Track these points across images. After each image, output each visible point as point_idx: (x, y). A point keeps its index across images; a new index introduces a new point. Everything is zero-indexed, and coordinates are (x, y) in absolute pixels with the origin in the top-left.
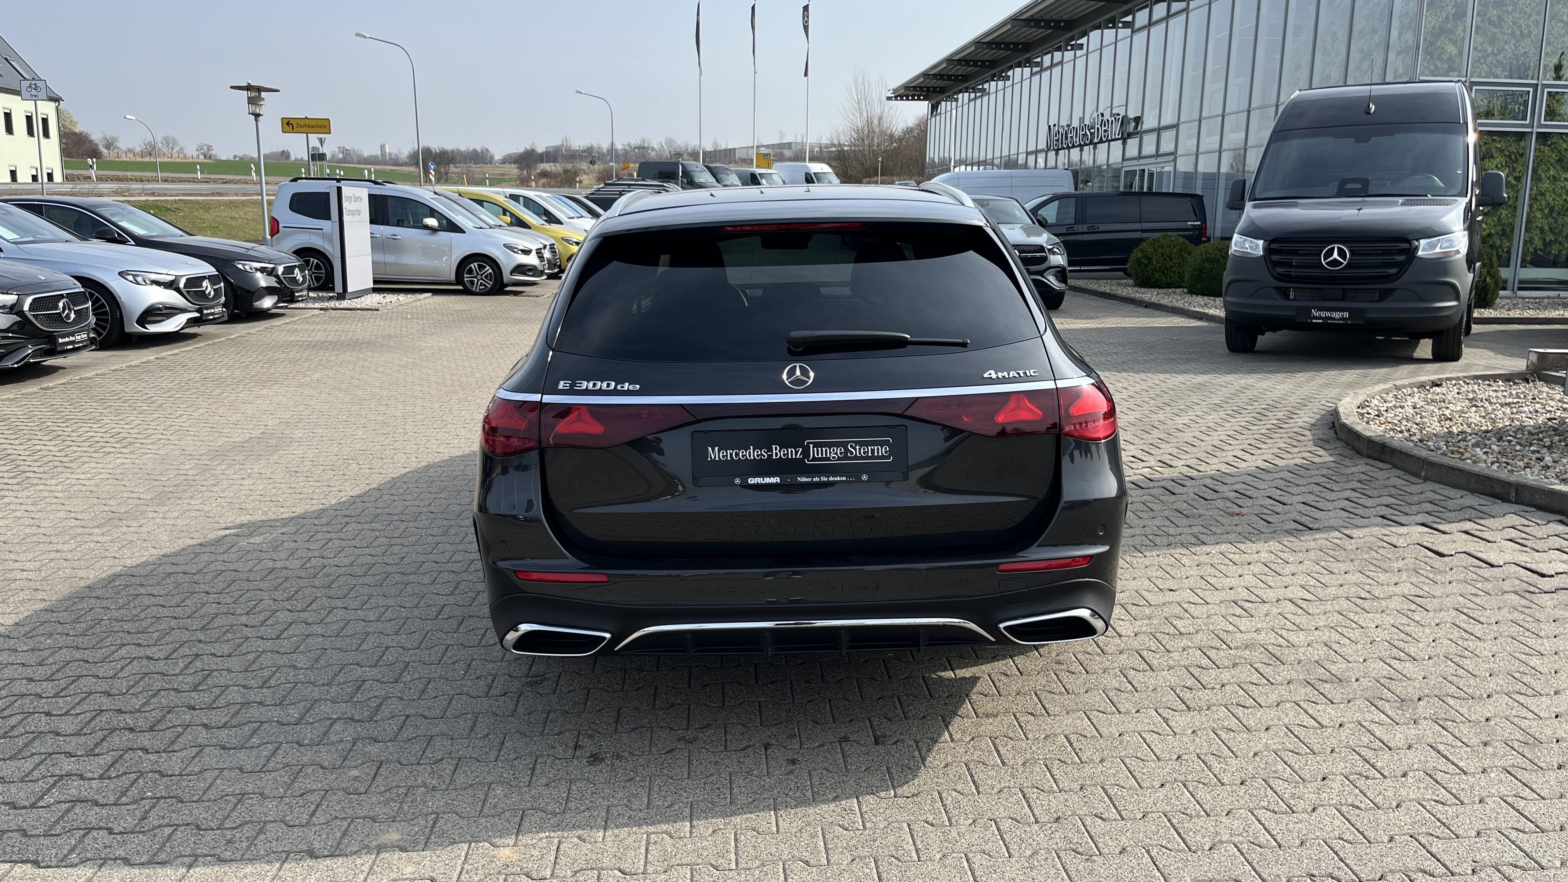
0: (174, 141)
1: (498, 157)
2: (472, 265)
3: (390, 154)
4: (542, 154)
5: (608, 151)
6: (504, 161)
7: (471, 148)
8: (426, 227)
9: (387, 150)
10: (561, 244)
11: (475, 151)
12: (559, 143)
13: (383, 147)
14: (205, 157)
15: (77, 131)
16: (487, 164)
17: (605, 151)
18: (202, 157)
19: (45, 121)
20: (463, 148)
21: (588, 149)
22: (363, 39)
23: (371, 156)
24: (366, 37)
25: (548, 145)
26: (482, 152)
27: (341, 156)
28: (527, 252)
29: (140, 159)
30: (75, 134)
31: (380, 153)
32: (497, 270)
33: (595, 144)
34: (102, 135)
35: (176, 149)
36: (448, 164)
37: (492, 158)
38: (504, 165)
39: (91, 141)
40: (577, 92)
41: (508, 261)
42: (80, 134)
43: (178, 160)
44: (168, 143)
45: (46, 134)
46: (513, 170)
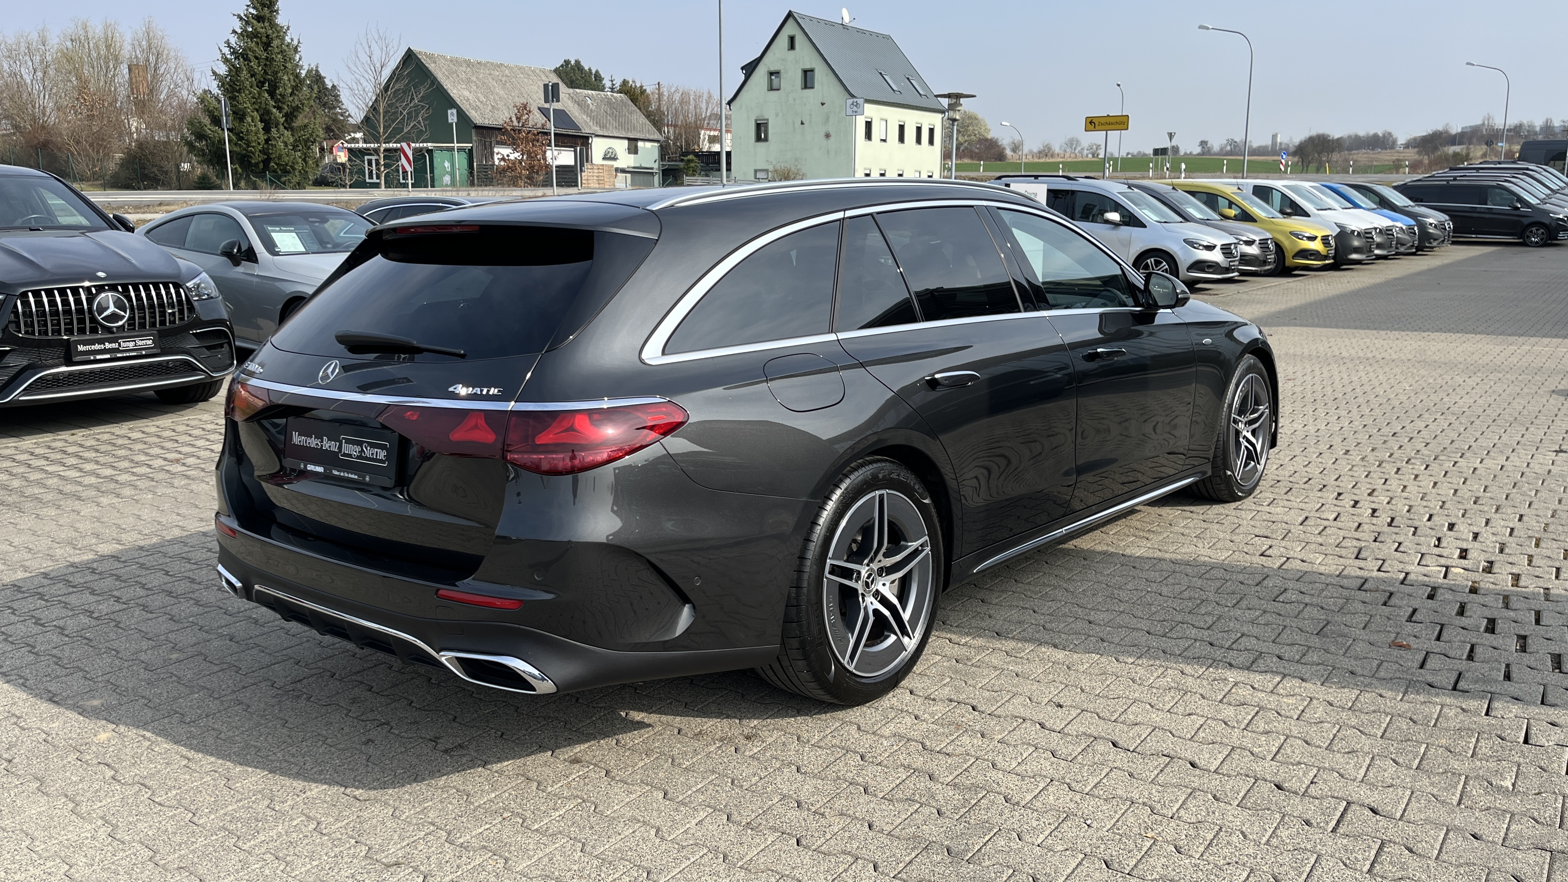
0: (1077, 141)
1: (1401, 140)
2: (1149, 261)
3: (1281, 144)
4: (1456, 135)
5: (1541, 128)
6: (1407, 146)
7: (1372, 133)
8: (1107, 222)
9: (1279, 140)
10: (1288, 238)
11: (1376, 136)
12: (1479, 122)
13: (1274, 137)
14: (1093, 156)
15: (989, 137)
16: (1386, 149)
17: (1538, 129)
18: (1090, 156)
19: (931, 131)
20: (1362, 133)
21: (1516, 127)
22: (1205, 31)
23: (1260, 147)
24: (1208, 28)
25: (1464, 125)
26: (1384, 136)
27: (1229, 148)
28: (1210, 248)
29: (1036, 160)
30: (987, 140)
31: (1270, 143)
32: (1173, 267)
33: (1525, 122)
34: (1011, 140)
35: (1079, 149)
36: (1332, 152)
37: (1394, 142)
38: (1407, 150)
39: (998, 146)
40: (1468, 64)
41: (1185, 256)
42: (991, 140)
43: (1069, 160)
44: (1072, 144)
45: (931, 142)
46: (1412, 154)
